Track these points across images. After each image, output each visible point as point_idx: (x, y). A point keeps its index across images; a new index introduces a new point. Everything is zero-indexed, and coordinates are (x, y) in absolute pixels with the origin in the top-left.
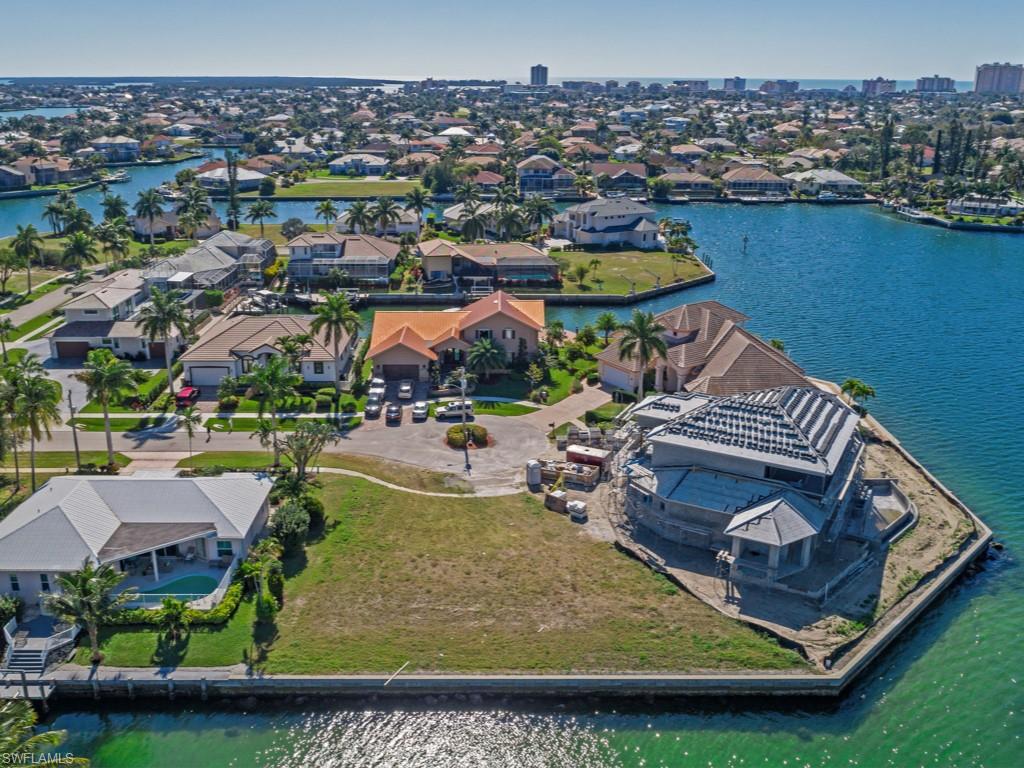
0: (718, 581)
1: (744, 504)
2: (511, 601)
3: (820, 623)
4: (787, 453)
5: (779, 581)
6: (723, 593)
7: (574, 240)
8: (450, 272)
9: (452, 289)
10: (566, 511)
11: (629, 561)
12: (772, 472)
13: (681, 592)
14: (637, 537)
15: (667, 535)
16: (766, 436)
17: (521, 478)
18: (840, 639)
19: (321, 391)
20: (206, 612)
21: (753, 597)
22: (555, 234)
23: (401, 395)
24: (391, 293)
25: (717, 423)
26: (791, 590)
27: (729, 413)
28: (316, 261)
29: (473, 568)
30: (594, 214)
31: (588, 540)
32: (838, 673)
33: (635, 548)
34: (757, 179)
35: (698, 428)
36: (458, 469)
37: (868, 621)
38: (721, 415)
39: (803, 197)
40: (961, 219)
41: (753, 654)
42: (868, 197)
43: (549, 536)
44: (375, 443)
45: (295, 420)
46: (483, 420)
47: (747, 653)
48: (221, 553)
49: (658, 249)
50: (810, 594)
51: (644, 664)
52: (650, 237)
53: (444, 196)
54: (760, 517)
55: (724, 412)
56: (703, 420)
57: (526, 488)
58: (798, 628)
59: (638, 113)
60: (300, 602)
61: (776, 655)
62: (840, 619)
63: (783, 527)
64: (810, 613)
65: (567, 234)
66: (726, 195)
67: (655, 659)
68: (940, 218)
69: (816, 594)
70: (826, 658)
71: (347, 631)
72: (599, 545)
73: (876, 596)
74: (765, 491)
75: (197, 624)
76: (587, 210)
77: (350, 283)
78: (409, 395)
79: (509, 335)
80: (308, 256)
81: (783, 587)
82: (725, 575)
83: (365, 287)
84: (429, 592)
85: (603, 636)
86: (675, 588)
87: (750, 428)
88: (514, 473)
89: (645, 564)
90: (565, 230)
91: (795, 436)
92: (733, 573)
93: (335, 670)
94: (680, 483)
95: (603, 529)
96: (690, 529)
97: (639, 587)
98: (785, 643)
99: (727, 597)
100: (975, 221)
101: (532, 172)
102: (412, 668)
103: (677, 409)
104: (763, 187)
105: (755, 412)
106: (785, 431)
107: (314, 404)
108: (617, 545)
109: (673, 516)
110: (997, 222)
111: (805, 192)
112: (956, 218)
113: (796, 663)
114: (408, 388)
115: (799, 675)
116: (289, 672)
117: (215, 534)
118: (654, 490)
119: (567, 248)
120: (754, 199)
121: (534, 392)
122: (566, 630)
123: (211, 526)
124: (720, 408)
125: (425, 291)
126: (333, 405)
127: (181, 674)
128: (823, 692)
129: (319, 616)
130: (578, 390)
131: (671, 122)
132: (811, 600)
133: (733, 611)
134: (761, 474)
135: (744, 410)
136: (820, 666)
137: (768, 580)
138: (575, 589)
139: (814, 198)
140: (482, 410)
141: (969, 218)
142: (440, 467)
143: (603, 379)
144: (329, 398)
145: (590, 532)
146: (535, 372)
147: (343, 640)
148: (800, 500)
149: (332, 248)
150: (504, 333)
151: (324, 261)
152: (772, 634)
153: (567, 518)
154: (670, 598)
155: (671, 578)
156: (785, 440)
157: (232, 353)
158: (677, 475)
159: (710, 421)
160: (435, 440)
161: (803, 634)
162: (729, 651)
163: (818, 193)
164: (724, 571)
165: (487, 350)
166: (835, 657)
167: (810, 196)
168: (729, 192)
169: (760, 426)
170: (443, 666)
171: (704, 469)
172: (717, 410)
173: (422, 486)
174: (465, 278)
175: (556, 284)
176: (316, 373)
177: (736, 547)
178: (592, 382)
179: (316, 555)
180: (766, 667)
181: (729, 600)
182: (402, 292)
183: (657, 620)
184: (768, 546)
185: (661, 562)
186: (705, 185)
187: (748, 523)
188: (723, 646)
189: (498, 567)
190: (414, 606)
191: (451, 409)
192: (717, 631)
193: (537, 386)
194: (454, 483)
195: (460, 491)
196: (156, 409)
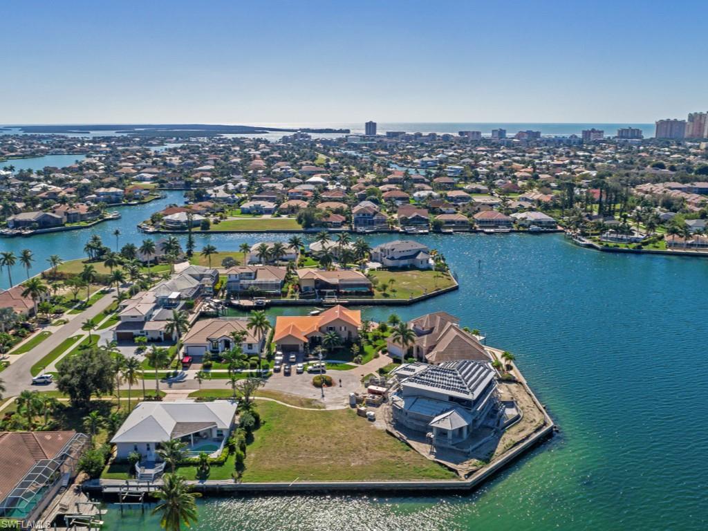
0: (427, 445)
1: (439, 412)
2: (340, 454)
3: (467, 462)
4: (458, 391)
5: (453, 445)
6: (429, 450)
7: (382, 263)
8: (314, 287)
9: (315, 297)
10: (366, 416)
11: (392, 438)
12: (452, 398)
13: (412, 450)
14: (396, 428)
15: (409, 426)
16: (449, 383)
17: (347, 401)
18: (474, 468)
19: (252, 358)
20: (215, 459)
21: (441, 452)
22: (373, 259)
23: (291, 360)
24: (283, 299)
25: (430, 377)
26: (458, 449)
27: (435, 372)
28: (242, 282)
29: (325, 441)
30: (393, 250)
31: (374, 429)
32: (469, 481)
33: (395, 432)
34: (494, 218)
35: (422, 379)
36: (318, 397)
37: (487, 461)
38: (432, 374)
39: (521, 229)
40: (607, 245)
41: (437, 473)
42: (560, 228)
43: (358, 427)
44: (279, 384)
45: (241, 373)
46: (331, 373)
47: (435, 473)
48: (218, 435)
49: (429, 269)
50: (465, 450)
51: (393, 477)
52: (425, 262)
53: (309, 230)
54: (444, 418)
55: (434, 372)
56: (424, 375)
57: (349, 406)
58: (457, 464)
59: (432, 161)
60: (253, 455)
61: (446, 474)
62: (476, 460)
63: (453, 422)
64: (464, 458)
65: (379, 259)
66: (475, 228)
67: (398, 476)
68: (596, 244)
69: (468, 450)
70: (466, 475)
71: (273, 466)
72: (379, 431)
73: (494, 451)
74: (449, 406)
75: (213, 463)
76: (389, 248)
77: (260, 294)
78: (294, 360)
79: (343, 328)
80: (238, 279)
81: (454, 447)
82: (431, 443)
83: (268, 296)
84: (306, 450)
85: (378, 467)
86: (410, 449)
87: (443, 379)
88: (344, 399)
89: (398, 439)
90: (378, 257)
91: (461, 383)
92: (434, 442)
93: (270, 481)
94: (413, 404)
95: (382, 424)
96: (418, 424)
97: (395, 448)
98: (451, 469)
99: (431, 452)
100: (615, 246)
101: (361, 215)
102: (300, 480)
103: (413, 370)
104: (497, 224)
105: (446, 372)
106: (458, 381)
107: (249, 365)
108: (388, 432)
109: (411, 418)
110: (627, 247)
111: (522, 225)
112: (605, 244)
113: (454, 477)
114: (294, 356)
115: (454, 481)
116: (251, 481)
117: (216, 427)
118: (402, 407)
119: (379, 268)
120: (492, 230)
121: (355, 358)
122: (362, 465)
123: (214, 423)
124: (432, 370)
125: (300, 298)
126: (258, 366)
127: (208, 483)
128: (464, 488)
129: (261, 460)
130: (377, 356)
131: (451, 168)
132: (465, 453)
133: (432, 457)
134: (447, 400)
135: (442, 371)
136: (463, 478)
137: (449, 445)
138: (367, 449)
139: (527, 230)
140: (330, 367)
142: (310, 396)
143: (389, 351)
144: (256, 362)
145: (376, 425)
146: (356, 348)
147: (272, 470)
148: (463, 411)
149: (250, 274)
150: (341, 328)
151: (247, 282)
152: (446, 466)
153: (366, 419)
154: (407, 453)
155: (408, 444)
156: (457, 384)
157: (208, 339)
158: (411, 400)
159: (427, 376)
160: (307, 383)
161: (459, 466)
162: (428, 473)
163: (529, 227)
164: (430, 441)
165: (333, 337)
166: (470, 474)
167: (524, 228)
168: (477, 226)
169: (447, 378)
170: (312, 479)
171: (424, 397)
172: (430, 371)
173: (302, 405)
174: (322, 290)
175: (371, 294)
176: (249, 349)
177: (435, 431)
178: (384, 352)
179: (258, 436)
180: (441, 478)
181: (431, 453)
182: (288, 299)
183: (400, 462)
184: (448, 430)
185: (405, 438)
186: (463, 222)
187: (439, 420)
188: (426, 470)
189: (335, 441)
190: (300, 456)
191: (315, 367)
192: (424, 465)
193: (357, 355)
194: (316, 404)
195: (319, 407)
196: (172, 368)
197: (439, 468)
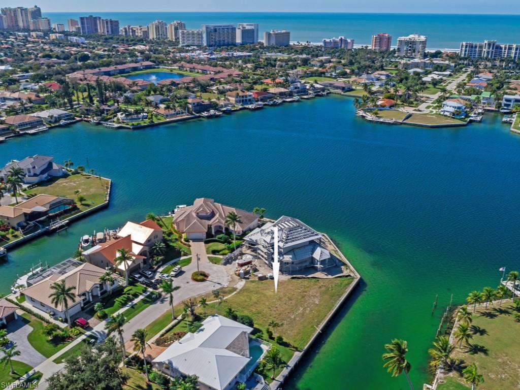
1: (312, 252)
2: (303, 303)
4: (311, 236)
6: (323, 274)
8: (24, 220)
10: (267, 278)
11: (300, 280)
18: (349, 270)
21: (329, 272)
24: (11, 242)
25: (293, 236)
29: (283, 302)
30: (34, 167)
33: (295, 276)
34: (27, 121)
36: (218, 286)
37: (345, 264)
39: (52, 125)
40: (133, 125)
41: (346, 282)
42: (78, 119)
45: (135, 305)
50: (334, 265)
54: (321, 253)
55: (290, 232)
57: (244, 280)
61: (349, 279)
62: (343, 267)
64: (339, 270)
67: (339, 294)
70: (354, 275)
71: (295, 331)
72: (287, 280)
82: (321, 271)
84: (288, 313)
85: (326, 296)
86: (316, 279)
87: (300, 234)
94: (295, 255)
97: (312, 283)
98: (345, 276)
102: (317, 326)
104: (31, 124)
107: (130, 296)
108: (293, 278)
111: (51, 122)
118: (290, 260)
119: (29, 187)
123: (244, 332)
125: (25, 234)
130: (189, 246)
133: (330, 277)
136: (355, 277)
138: (305, 292)
141: (135, 123)
142: (213, 288)
143: (188, 238)
145: (281, 279)
147: (298, 333)
152: (342, 276)
154: (320, 281)
155: (312, 278)
157: (80, 295)
158: (292, 253)
160: (191, 283)
161: (345, 273)
166: (354, 273)
167: (55, 124)
168: (18, 130)
170: (320, 322)
171: (296, 249)
175: (75, 208)
176: (112, 285)
178: (188, 241)
181: (326, 275)
182: (13, 240)
183: (326, 287)
185: (304, 276)
188: (341, 284)
190: (293, 317)
192: (336, 282)
194: (227, 290)
195: (234, 290)
196: (77, 335)
197: (343, 279)
